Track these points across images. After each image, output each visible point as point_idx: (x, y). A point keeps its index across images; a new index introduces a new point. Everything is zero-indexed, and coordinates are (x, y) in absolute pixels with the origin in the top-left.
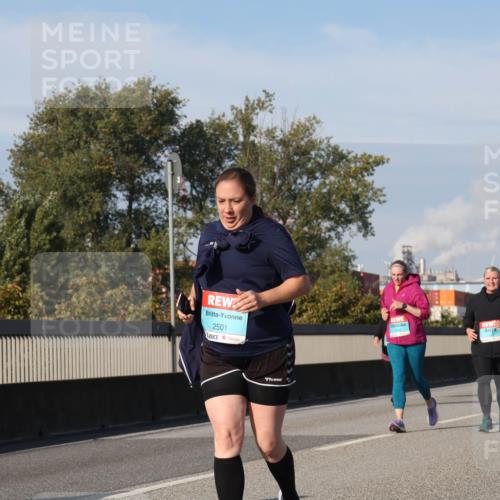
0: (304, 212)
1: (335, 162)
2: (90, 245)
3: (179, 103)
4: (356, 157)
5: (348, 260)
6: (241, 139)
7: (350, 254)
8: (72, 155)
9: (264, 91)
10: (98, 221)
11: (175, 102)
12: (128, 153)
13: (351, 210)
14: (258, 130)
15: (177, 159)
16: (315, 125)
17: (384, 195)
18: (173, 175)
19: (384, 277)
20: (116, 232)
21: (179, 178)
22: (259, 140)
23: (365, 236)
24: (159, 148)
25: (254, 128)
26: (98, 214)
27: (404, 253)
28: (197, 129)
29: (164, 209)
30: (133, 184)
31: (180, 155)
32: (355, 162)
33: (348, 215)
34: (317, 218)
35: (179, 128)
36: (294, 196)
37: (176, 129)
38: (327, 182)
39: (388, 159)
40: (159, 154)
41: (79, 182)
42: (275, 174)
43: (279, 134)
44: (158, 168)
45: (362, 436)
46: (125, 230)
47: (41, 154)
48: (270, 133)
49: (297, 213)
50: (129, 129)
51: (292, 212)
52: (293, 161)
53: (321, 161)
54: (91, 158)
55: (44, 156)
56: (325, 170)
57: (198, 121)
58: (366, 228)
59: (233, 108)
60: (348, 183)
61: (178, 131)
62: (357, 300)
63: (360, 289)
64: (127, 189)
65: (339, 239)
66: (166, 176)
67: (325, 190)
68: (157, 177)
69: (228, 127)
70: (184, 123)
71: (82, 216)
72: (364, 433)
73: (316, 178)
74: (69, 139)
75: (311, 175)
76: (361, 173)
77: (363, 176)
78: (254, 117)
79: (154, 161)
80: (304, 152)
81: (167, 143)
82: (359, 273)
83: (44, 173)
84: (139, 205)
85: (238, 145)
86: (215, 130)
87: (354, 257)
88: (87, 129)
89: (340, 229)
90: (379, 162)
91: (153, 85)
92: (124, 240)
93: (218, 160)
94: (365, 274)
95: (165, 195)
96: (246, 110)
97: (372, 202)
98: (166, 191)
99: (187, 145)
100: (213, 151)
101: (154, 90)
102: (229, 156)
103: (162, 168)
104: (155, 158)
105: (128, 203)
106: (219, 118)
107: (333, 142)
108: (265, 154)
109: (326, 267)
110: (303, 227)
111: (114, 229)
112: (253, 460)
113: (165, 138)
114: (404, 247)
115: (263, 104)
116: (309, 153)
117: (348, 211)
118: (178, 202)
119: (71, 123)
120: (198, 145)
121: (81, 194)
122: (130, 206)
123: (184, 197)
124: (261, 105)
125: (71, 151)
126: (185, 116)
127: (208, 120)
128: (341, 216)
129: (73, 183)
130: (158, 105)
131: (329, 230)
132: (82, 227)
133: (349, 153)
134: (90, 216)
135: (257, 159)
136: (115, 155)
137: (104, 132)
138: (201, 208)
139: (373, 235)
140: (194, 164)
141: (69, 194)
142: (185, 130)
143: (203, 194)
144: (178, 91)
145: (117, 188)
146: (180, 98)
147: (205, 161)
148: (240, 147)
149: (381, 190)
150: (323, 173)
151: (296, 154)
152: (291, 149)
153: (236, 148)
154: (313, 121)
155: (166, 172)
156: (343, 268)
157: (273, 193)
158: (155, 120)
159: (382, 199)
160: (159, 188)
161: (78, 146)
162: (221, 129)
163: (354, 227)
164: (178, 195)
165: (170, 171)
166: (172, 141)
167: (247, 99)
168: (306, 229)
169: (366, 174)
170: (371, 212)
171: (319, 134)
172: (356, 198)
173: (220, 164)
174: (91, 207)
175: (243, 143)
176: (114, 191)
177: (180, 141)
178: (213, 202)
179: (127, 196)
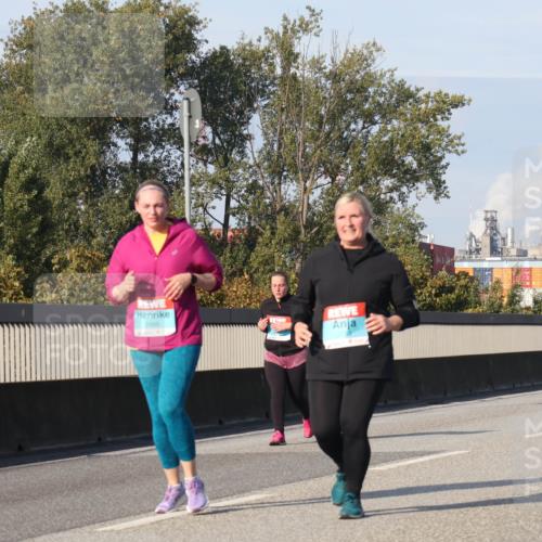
0: (359, 167)
1: (399, 102)
2: (83, 207)
3: (198, 24)
4: (428, 96)
5: (414, 229)
6: (279, 71)
7: (419, 221)
9: (309, 8)
10: (92, 178)
11: (193, 22)
13: (420, 164)
14: (299, 60)
15: (195, 96)
16: (375, 54)
17: (463, 145)
18: (190, 117)
19: (460, 251)
20: (117, 192)
21: (197, 121)
22: (303, 72)
23: (436, 198)
24: (174, 83)
25: (297, 56)
26: (93, 168)
27: (486, 220)
28: (221, 57)
29: (179, 162)
30: (138, 128)
31: (200, 93)
32: (427, 103)
33: (415, 171)
34: (376, 174)
35: (198, 56)
36: (346, 146)
37: (194, 57)
38: (389, 127)
39: (470, 100)
40: (172, 91)
41: (69, 126)
42: (322, 117)
43: (328, 66)
44: (171, 109)
45: (429, 453)
46: (127, 189)
47: (19, 88)
48: (316, 64)
49: (350, 167)
51: (343, 166)
52: (345, 101)
53: (382, 100)
55: (23, 92)
56: (387, 112)
57: (223, 48)
58: (438, 188)
59: (267, 31)
60: (415, 129)
61: (198, 61)
62: (425, 279)
63: (428, 267)
64: (131, 135)
65: (403, 201)
66: (182, 119)
67: (386, 139)
68: (169, 121)
69: (265, 56)
70: (205, 50)
71: (74, 169)
72: (432, 450)
73: (375, 123)
75: (369, 119)
76: (434, 116)
77: (436, 120)
78: (296, 42)
80: (360, 89)
81: (182, 76)
82: (429, 245)
83: (24, 114)
84: (147, 156)
85: (274, 78)
86: (244, 59)
87: (422, 226)
89: (404, 189)
90: (458, 103)
92: (126, 202)
93: (248, 99)
94: (435, 246)
95: (179, 143)
96: (285, 33)
97: (447, 155)
98: (181, 138)
99: (209, 78)
100: (242, 87)
101: (166, 7)
102: (262, 93)
103: (177, 108)
104: (167, 97)
105: (131, 153)
106: (250, 44)
107: (398, 77)
108: (310, 90)
109: (387, 238)
110: (357, 186)
111: (114, 187)
112: (290, 482)
113: (181, 70)
114: (487, 212)
115: (307, 25)
116: (366, 90)
117: (415, 166)
118: (197, 152)
120: (222, 79)
121: (71, 141)
122: (135, 158)
123: (205, 146)
124: (305, 27)
126: (207, 42)
127: (236, 47)
128: (406, 172)
129: (61, 127)
130: (170, 27)
131: (391, 190)
132: (72, 184)
133: (418, 90)
134: (82, 170)
135: (299, 98)
138: (227, 160)
139: (448, 197)
140: (217, 103)
141: (57, 142)
142: (206, 58)
143: (229, 143)
144: (197, 7)
145: (118, 136)
146: (200, 17)
147: (231, 99)
148: (276, 82)
149: (459, 138)
150: (383, 117)
151: (349, 91)
152: (343, 85)
153: (272, 83)
154: (373, 49)
155: (181, 113)
156: (408, 239)
157: (319, 142)
158: (168, 46)
159: (460, 148)
160: (172, 135)
162: (253, 57)
163: (422, 186)
164: (196, 143)
165: (186, 113)
166: (191, 73)
167: (286, 19)
168: (361, 188)
169: (439, 117)
170: (445, 167)
171: (380, 65)
172: (427, 148)
173: (251, 105)
174: (83, 158)
175: (281, 77)
176: (114, 138)
177: (199, 74)
178: (242, 153)
179: (130, 145)
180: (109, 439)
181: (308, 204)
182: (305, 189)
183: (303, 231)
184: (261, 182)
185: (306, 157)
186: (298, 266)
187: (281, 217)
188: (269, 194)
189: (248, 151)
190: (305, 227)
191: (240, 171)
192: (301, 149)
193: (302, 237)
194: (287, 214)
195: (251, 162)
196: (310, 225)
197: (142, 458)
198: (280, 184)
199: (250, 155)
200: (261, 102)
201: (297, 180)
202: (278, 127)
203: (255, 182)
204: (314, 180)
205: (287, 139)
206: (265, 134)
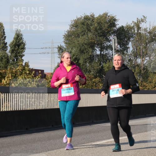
2: (88, 65)
3: (116, 20)
6: (136, 32)
8: (83, 37)
9: (143, 16)
10: (90, 58)
11: (115, 20)
12: (100, 36)
14: (141, 29)
15: (116, 38)
18: (114, 43)
20: (96, 61)
21: (116, 44)
22: (142, 32)
24: (110, 35)
25: (141, 28)
26: (91, 55)
28: (122, 28)
29: (111, 54)
30: (101, 46)
31: (117, 37)
37: (115, 28)
41: (85, 45)
42: (147, 43)
43: (148, 30)
44: (110, 41)
46: (99, 61)
47: (73, 36)
48: (145, 30)
50: (101, 29)
52: (153, 39)
54: (89, 38)
55: (74, 37)
57: (122, 26)
59: (133, 22)
66: (112, 43)
68: (109, 44)
69: (133, 28)
70: (118, 27)
71: (86, 56)
74: (82, 32)
78: (140, 24)
79: (108, 39)
83: (74, 43)
84: (104, 52)
85: (135, 33)
86: (128, 29)
88: (87, 29)
91: (108, 15)
92: (99, 64)
93: (128, 38)
95: (112, 49)
96: (138, 22)
99: (119, 34)
100: (127, 36)
101: (108, 16)
102: (132, 37)
103: (111, 41)
104: (109, 38)
106: (129, 25)
108: (144, 36)
111: (96, 60)
113: (112, 32)
115: (143, 20)
118: (116, 51)
119: (82, 27)
120: (122, 34)
121: (85, 49)
122: (101, 53)
123: (118, 50)
124: (142, 21)
125: (82, 36)
126: (118, 25)
127: (125, 26)
129: (83, 46)
130: (109, 21)
132: (85, 59)
134: (88, 56)
135: (141, 38)
136: (96, 37)
137: (93, 30)
138: (123, 53)
140: (121, 39)
141: (82, 49)
142: (118, 29)
143: (124, 49)
144: (116, 16)
145: (97, 47)
146: (117, 19)
147: (124, 38)
148: (136, 34)
151: (154, 36)
152: (152, 35)
153: (134, 34)
155: (112, 42)
158: (109, 26)
160: (110, 47)
161: (84, 34)
162: (130, 28)
164: (116, 49)
165: (113, 42)
166: (114, 32)
167: (138, 19)
173: (129, 40)
174: (88, 53)
175: (137, 33)
176: (96, 48)
177: (116, 32)
178: (127, 52)
179: (100, 50)
180: (95, 121)
181: (144, 64)
182: (143, 60)
183: (142, 70)
184: (132, 59)
185: (143, 52)
186: (141, 79)
187: (137, 67)
188: (134, 62)
189: (128, 51)
190: (143, 70)
191: (127, 56)
192: (142, 50)
193: (142, 72)
194: (138, 67)
195: (129, 54)
196: (144, 69)
197: (103, 126)
198: (136, 59)
199: (129, 52)
200: (132, 39)
201: (141, 58)
202: (136, 45)
203: (130, 59)
204: (145, 58)
205: (138, 48)
206: (133, 47)
